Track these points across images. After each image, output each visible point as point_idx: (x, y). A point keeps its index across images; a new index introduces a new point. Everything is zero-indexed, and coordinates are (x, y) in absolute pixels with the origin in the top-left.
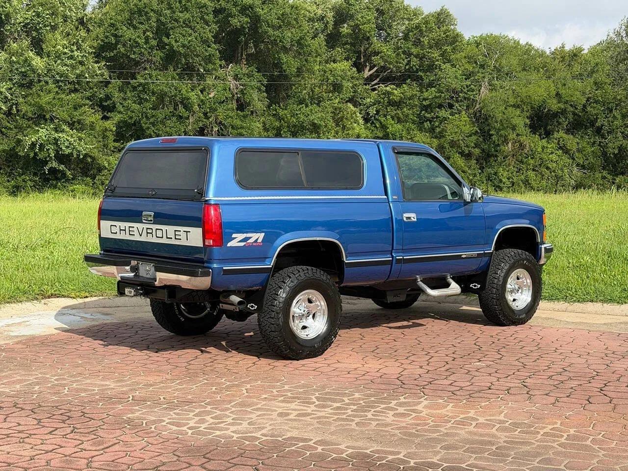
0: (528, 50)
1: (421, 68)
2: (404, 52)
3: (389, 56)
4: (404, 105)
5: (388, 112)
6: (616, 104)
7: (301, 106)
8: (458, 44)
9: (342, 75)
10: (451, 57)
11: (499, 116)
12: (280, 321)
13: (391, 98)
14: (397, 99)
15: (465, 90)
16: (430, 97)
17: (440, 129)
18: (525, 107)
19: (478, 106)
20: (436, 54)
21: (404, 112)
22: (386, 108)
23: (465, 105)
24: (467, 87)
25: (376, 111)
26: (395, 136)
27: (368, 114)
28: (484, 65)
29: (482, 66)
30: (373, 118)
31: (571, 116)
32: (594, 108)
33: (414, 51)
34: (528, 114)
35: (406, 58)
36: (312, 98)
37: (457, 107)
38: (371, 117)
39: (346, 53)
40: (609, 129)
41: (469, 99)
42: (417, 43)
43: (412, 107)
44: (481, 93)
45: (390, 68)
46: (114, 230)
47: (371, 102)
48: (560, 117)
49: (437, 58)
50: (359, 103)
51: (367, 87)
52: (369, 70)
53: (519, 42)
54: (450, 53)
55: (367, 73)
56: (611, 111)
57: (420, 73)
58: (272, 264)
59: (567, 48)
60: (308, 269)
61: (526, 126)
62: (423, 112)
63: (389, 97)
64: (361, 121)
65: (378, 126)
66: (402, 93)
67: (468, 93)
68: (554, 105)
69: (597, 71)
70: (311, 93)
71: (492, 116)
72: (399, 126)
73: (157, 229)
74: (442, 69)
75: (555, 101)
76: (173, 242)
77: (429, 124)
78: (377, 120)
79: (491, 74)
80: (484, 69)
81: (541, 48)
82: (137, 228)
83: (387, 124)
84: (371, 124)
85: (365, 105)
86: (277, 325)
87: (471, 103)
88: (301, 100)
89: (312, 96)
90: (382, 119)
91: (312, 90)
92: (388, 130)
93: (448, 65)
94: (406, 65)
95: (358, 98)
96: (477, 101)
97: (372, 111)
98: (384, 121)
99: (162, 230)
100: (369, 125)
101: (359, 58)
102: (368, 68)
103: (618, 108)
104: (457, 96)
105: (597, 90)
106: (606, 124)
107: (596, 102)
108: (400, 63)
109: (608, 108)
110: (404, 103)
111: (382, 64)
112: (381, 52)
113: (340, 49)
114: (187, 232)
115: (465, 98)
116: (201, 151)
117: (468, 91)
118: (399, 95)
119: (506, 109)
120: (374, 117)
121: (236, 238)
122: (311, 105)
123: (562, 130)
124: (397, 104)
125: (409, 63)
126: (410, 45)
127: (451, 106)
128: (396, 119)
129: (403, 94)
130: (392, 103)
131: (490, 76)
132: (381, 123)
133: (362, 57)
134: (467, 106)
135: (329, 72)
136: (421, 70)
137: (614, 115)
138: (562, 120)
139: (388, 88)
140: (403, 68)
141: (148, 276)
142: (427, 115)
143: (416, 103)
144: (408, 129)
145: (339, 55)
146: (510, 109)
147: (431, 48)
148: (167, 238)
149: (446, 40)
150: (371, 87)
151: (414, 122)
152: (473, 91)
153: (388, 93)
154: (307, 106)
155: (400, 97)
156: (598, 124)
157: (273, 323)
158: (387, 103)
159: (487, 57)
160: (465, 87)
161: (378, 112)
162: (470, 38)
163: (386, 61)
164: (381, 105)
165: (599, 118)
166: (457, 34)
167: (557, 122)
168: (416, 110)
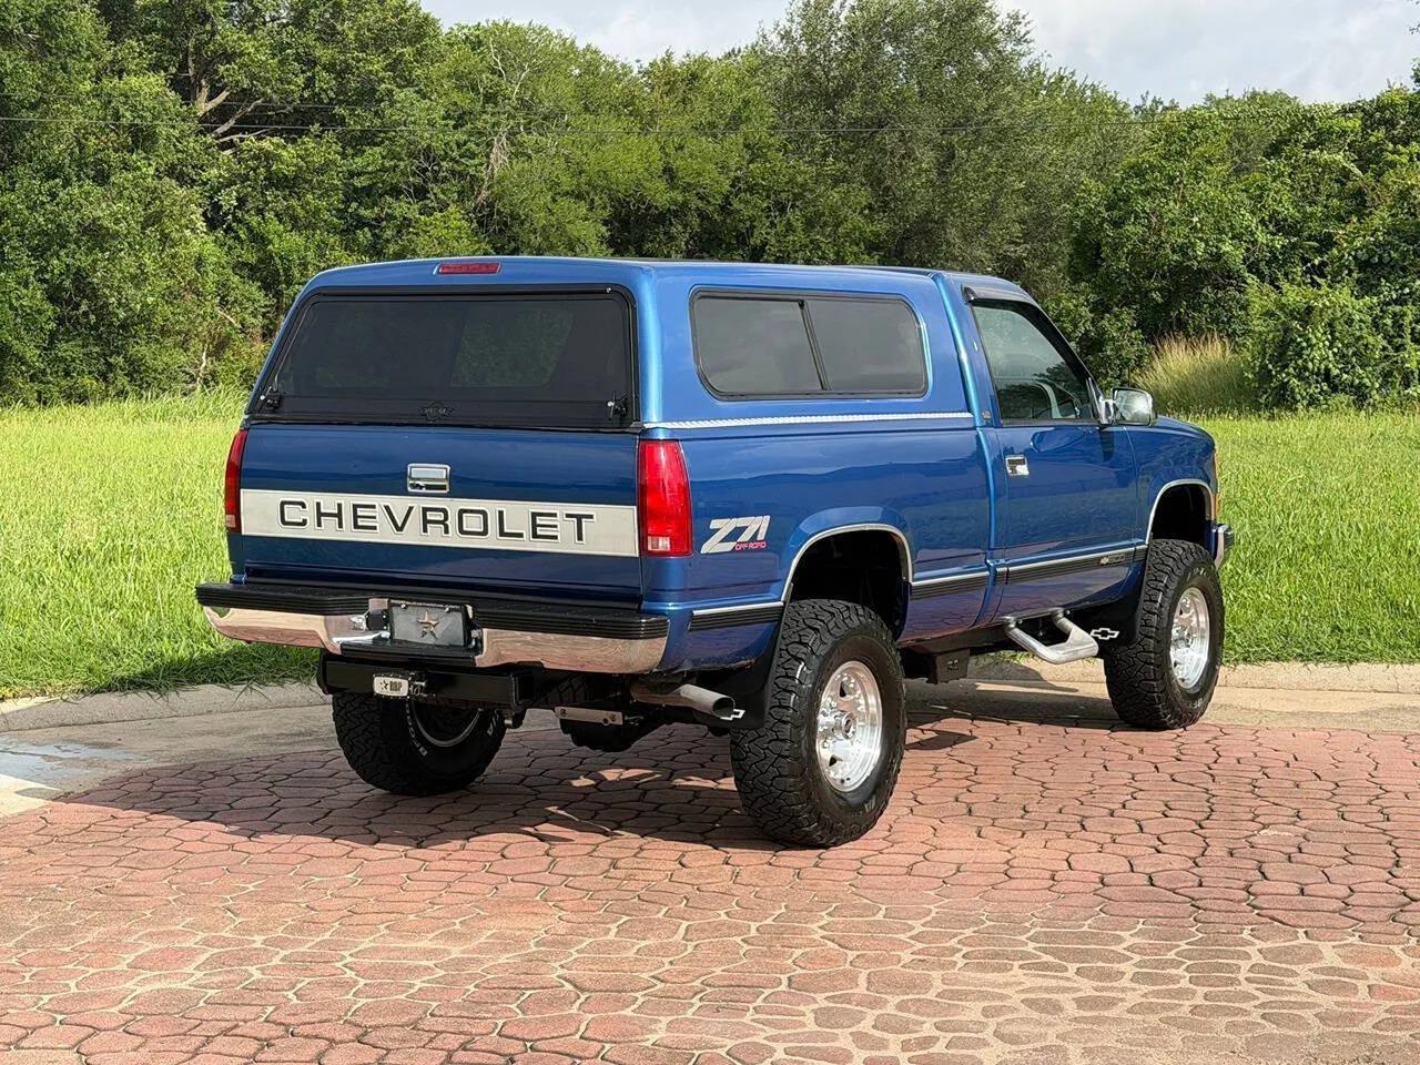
0: (592, 63)
1: (342, 96)
2: (298, 58)
3: (262, 65)
4: (307, 186)
5: (267, 203)
6: (794, 194)
7: (51, 183)
8: (429, 42)
9: (155, 108)
10: (414, 74)
11: (540, 219)
12: (803, 748)
13: (274, 168)
14: (289, 171)
15: (455, 154)
16: (370, 169)
17: (397, 248)
18: (596, 198)
19: (485, 194)
20: (377, 64)
21: (308, 203)
22: (263, 193)
23: (454, 189)
24: (459, 145)
25: (238, 199)
26: (289, 261)
27: (217, 207)
28: (495, 95)
29: (490, 98)
30: (230, 217)
31: (695, 221)
32: (747, 202)
33: (323, 53)
34: (606, 214)
35: (303, 72)
36: (81, 164)
37: (435, 194)
38: (226, 214)
39: (151, 53)
40: (780, 251)
41: (461, 175)
42: (329, 35)
43: (326, 194)
44: (492, 161)
45: (264, 94)
46: (293, 514)
47: (221, 176)
48: (671, 224)
49: (381, 74)
50: (191, 179)
51: (209, 139)
52: (210, 98)
53: (573, 42)
54: (412, 63)
55: (203, 106)
56: (783, 210)
57: (338, 110)
58: (783, 599)
59: (676, 62)
60: (848, 608)
61: (602, 243)
62: (354, 205)
63: (268, 168)
64: (201, 225)
65: (243, 236)
66: (299, 156)
67: (463, 160)
68: (662, 195)
69: (748, 119)
70: (77, 150)
71: (523, 217)
72: (296, 239)
73: (462, 512)
74: (396, 102)
75: (661, 185)
76: (527, 544)
77: (369, 235)
78: (239, 221)
79: (511, 116)
80: (496, 104)
81: (621, 60)
82: (387, 508)
83: (268, 232)
84: (225, 231)
85: (205, 184)
86: (796, 759)
87: (467, 185)
88: (50, 168)
89: (81, 159)
90: (254, 220)
91: (79, 143)
92: (270, 247)
93: (410, 92)
94: (303, 89)
95: (187, 167)
96: (483, 180)
97: (228, 199)
98: (259, 224)
99: (484, 513)
100: (220, 233)
101: (183, 67)
102: (205, 92)
103: (798, 203)
104: (436, 168)
105: (751, 162)
106: (773, 241)
107: (751, 189)
108: (289, 83)
109: (777, 203)
110: (306, 181)
111: (246, 84)
112: (241, 54)
113: (135, 44)
114: (579, 518)
115: (453, 173)
116: (602, 296)
117: (461, 156)
118: (295, 161)
119: (554, 200)
120: (234, 214)
121: (718, 530)
122: (79, 180)
123: (677, 252)
124: (287, 184)
125: (310, 82)
126: (310, 39)
127: (420, 193)
128: (285, 219)
129: (303, 159)
130: (276, 182)
131: (511, 122)
132: (250, 230)
133: (191, 64)
134: (459, 193)
135: (122, 99)
136: (340, 103)
137: (789, 220)
138: (676, 229)
139: (266, 144)
140: (296, 96)
141: (429, 640)
142: (362, 212)
143: (336, 182)
144: (318, 246)
145: (134, 58)
146: (564, 202)
147: (363, 47)
148: (502, 533)
149: (399, 30)
150: (217, 138)
151: (333, 229)
152: (473, 156)
153: (268, 157)
154: (67, 183)
155: (295, 166)
156: (755, 241)
157: (787, 753)
158: (265, 179)
159: (501, 75)
160: (455, 147)
161: (242, 201)
162: (452, 28)
163: (253, 77)
164: (250, 186)
165: (755, 227)
166: (426, 19)
167: (665, 234)
168: (336, 199)
